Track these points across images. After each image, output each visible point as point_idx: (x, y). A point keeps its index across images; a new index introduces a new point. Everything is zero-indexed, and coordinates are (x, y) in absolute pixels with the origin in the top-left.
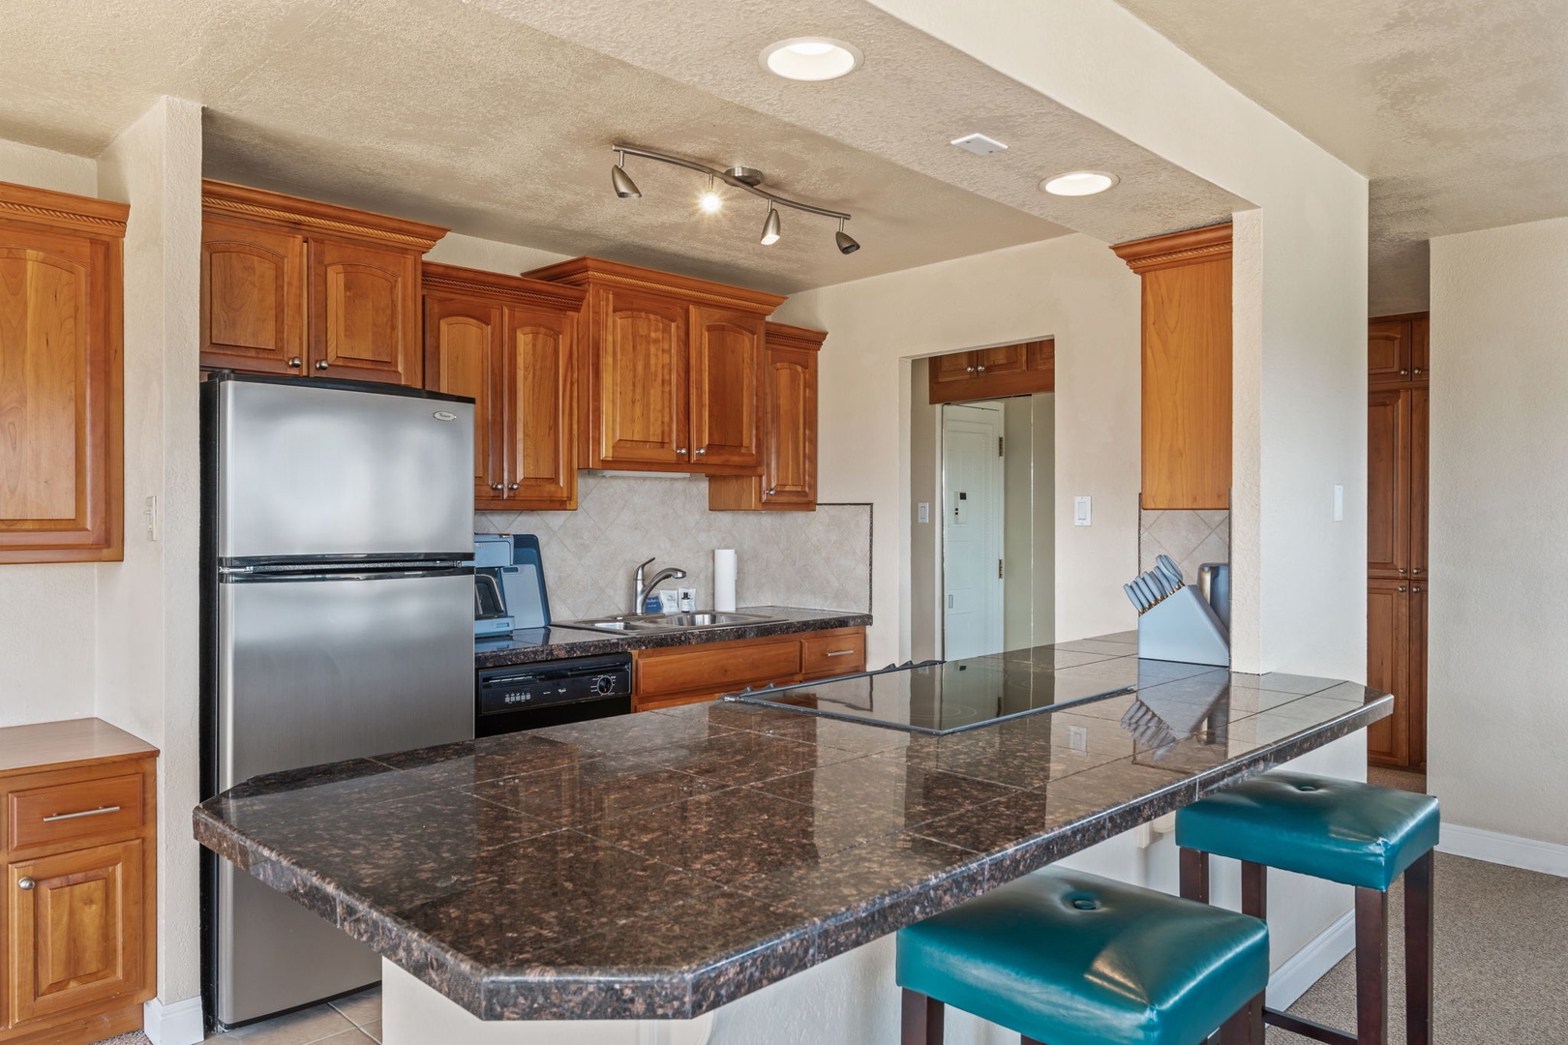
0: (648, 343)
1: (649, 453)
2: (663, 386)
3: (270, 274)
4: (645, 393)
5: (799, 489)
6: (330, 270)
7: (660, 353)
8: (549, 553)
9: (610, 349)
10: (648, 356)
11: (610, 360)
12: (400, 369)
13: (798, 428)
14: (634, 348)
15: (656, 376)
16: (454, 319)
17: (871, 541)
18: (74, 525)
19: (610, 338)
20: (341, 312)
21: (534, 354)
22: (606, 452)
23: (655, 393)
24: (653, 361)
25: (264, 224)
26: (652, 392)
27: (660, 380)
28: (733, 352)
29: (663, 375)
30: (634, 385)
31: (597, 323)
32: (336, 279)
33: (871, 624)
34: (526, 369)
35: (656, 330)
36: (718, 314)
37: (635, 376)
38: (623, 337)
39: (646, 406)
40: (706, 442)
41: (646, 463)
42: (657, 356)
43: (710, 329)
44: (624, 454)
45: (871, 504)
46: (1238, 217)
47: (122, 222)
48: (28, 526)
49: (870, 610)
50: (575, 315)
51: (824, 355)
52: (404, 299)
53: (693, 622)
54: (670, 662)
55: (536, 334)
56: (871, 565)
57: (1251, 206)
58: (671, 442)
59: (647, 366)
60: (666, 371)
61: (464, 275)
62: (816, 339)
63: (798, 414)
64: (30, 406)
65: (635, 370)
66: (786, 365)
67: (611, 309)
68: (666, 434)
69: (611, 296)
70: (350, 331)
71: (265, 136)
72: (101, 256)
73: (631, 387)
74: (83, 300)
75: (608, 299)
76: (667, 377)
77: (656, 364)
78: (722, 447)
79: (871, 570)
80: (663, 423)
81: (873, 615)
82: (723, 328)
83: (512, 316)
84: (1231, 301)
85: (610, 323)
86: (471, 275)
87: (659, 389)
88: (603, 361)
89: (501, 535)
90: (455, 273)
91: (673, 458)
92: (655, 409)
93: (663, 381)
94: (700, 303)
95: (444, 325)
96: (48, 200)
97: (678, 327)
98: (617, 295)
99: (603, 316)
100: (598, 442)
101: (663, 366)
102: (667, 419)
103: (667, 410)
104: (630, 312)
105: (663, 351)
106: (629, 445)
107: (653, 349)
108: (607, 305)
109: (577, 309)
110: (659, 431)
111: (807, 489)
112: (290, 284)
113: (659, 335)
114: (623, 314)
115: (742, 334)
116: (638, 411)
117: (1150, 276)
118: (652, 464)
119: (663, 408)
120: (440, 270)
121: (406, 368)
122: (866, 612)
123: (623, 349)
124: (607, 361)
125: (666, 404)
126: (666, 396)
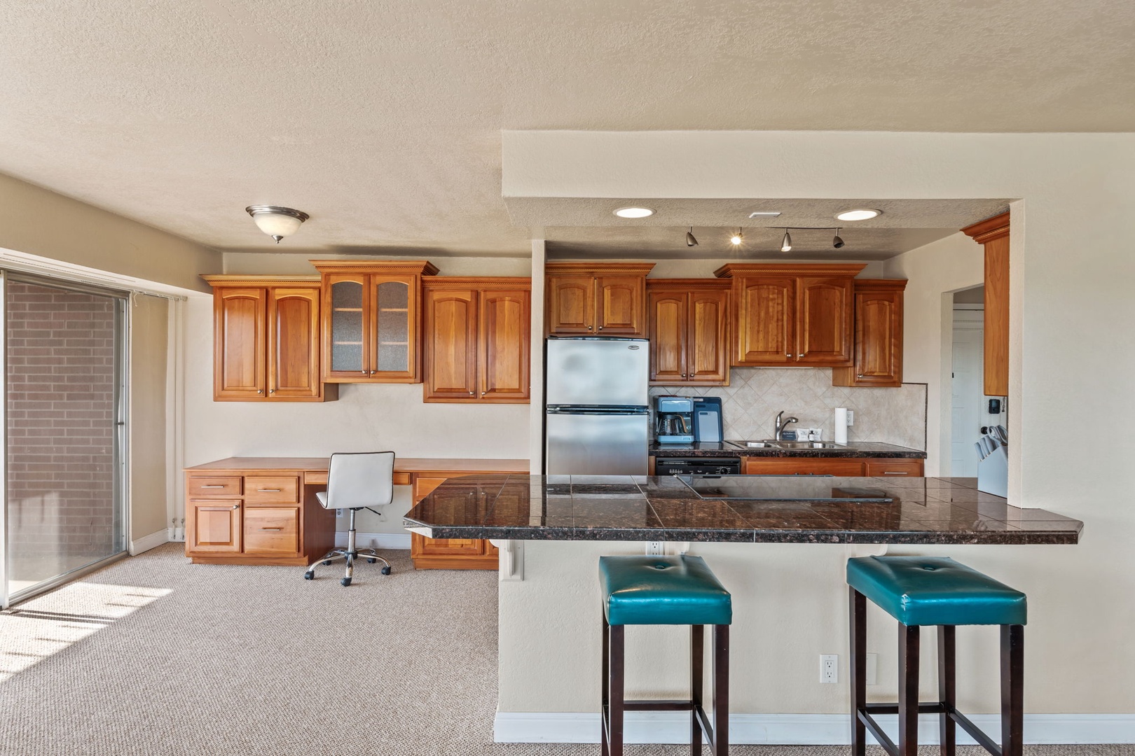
0: (768, 301)
1: (767, 357)
2: (777, 322)
3: (581, 294)
4: (766, 326)
5: (886, 374)
6: (605, 289)
7: (776, 305)
8: (727, 407)
9: (744, 306)
10: (768, 307)
11: (744, 312)
12: (635, 326)
13: (885, 338)
14: (759, 304)
15: (773, 317)
16: (663, 301)
17: (926, 407)
18: (518, 391)
19: (744, 301)
20: (609, 305)
21: (704, 312)
22: (741, 357)
23: (772, 326)
24: (771, 310)
25: (580, 276)
26: (770, 326)
27: (775, 318)
28: (827, 299)
29: (777, 316)
30: (759, 323)
31: (737, 294)
32: (607, 293)
33: (926, 458)
34: (700, 320)
35: (773, 294)
36: (816, 280)
37: (759, 319)
38: (752, 300)
39: (767, 333)
40: (807, 349)
41: (767, 362)
42: (773, 307)
43: (810, 289)
44: (753, 358)
45: (927, 384)
46: (1012, 205)
47: (530, 283)
48: (505, 391)
49: (926, 449)
50: (728, 291)
51: (907, 292)
52: (636, 296)
53: (812, 446)
54: (767, 465)
55: (705, 303)
56: (926, 421)
57: (1016, 200)
58: (783, 351)
59: (767, 313)
60: (780, 314)
61: (667, 281)
62: (902, 284)
63: (884, 330)
64: (506, 350)
65: (759, 316)
66: (876, 302)
67: (744, 287)
68: (780, 346)
69: (744, 280)
70: (613, 313)
71: (576, 244)
72: (527, 296)
73: (757, 324)
74: (522, 312)
75: (742, 282)
76: (780, 317)
77: (773, 312)
78: (819, 352)
79: (926, 425)
80: (777, 341)
81: (928, 452)
82: (820, 287)
83: (692, 297)
84: (1008, 261)
85: (744, 294)
86: (670, 281)
87: (775, 324)
88: (740, 313)
89: (686, 397)
90: (662, 281)
91: (784, 359)
92: (772, 334)
93: (778, 319)
94: (802, 276)
95: (659, 305)
96: (511, 279)
97: (788, 290)
98: (747, 279)
99: (740, 291)
100: (737, 353)
101: (778, 312)
102: (780, 339)
103: (780, 335)
104: (757, 287)
105: (778, 304)
106: (756, 353)
107: (771, 304)
108: (742, 285)
109: (729, 288)
110: (775, 345)
111: (892, 374)
112: (589, 297)
113: (775, 296)
114: (752, 288)
115: (834, 289)
116: (761, 336)
117: (987, 244)
118: (771, 363)
119: (778, 333)
120: (656, 281)
121: (637, 326)
122: (923, 450)
123: (752, 306)
124: (742, 312)
125: (780, 331)
126: (780, 327)
